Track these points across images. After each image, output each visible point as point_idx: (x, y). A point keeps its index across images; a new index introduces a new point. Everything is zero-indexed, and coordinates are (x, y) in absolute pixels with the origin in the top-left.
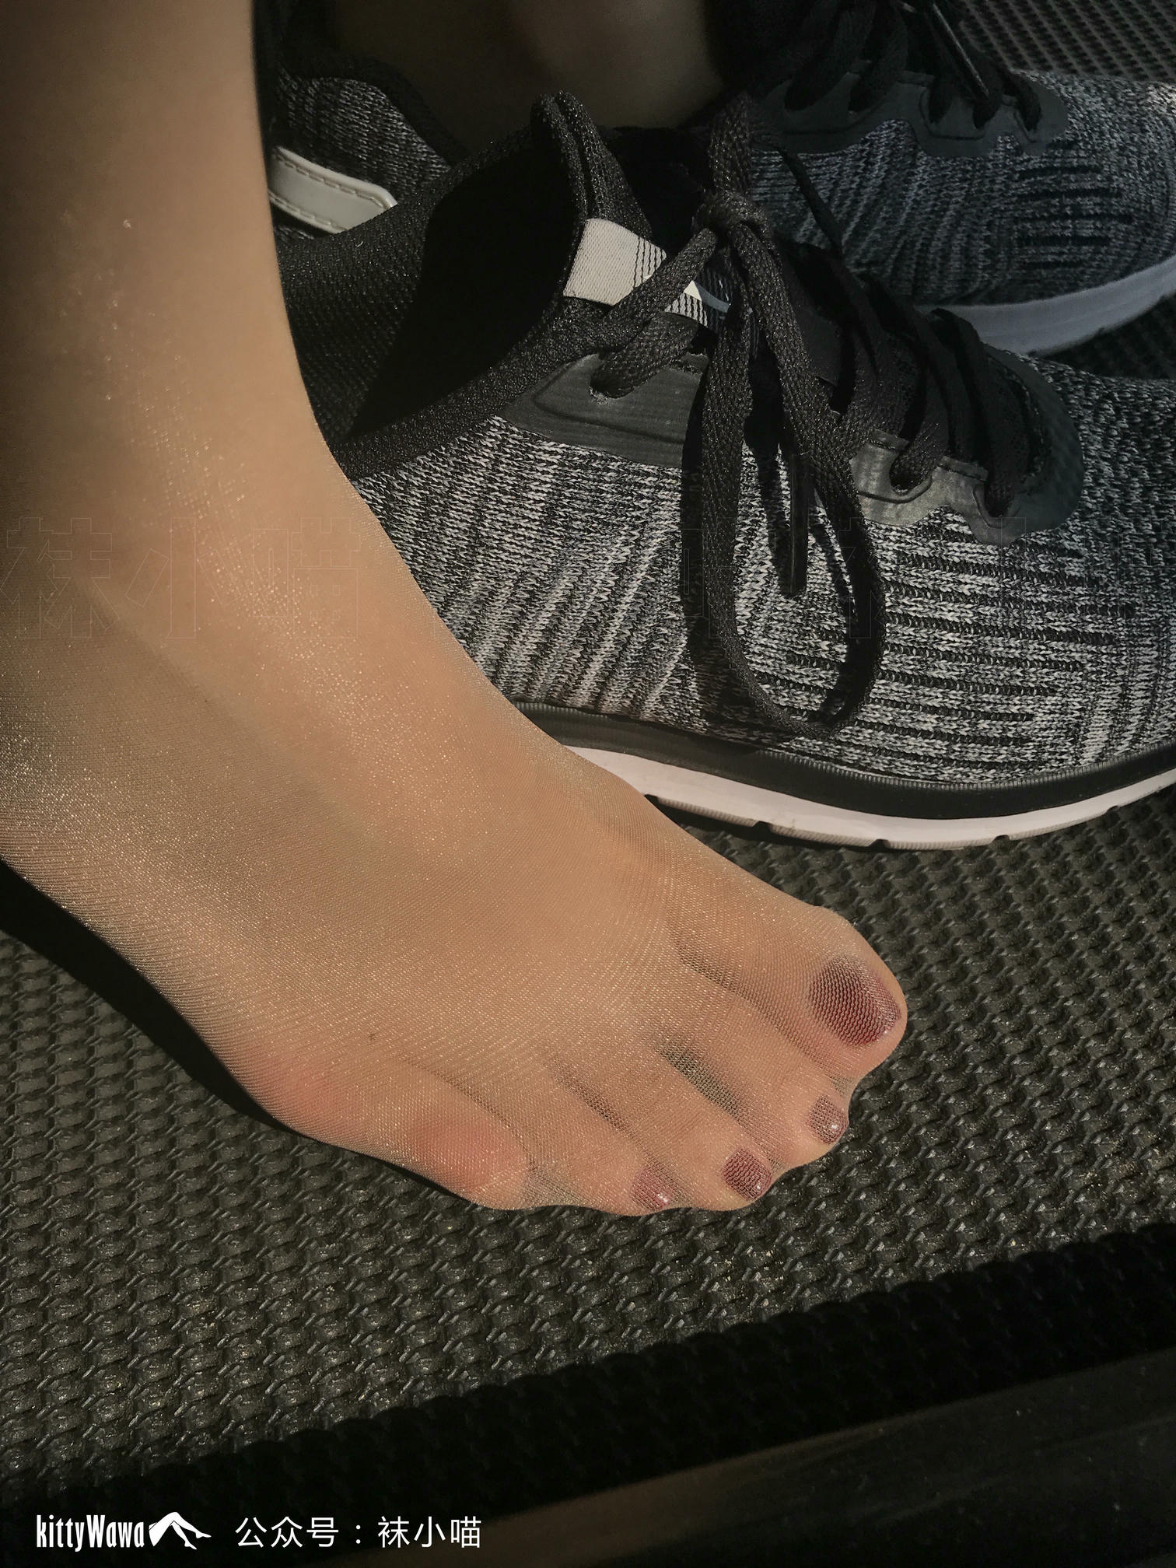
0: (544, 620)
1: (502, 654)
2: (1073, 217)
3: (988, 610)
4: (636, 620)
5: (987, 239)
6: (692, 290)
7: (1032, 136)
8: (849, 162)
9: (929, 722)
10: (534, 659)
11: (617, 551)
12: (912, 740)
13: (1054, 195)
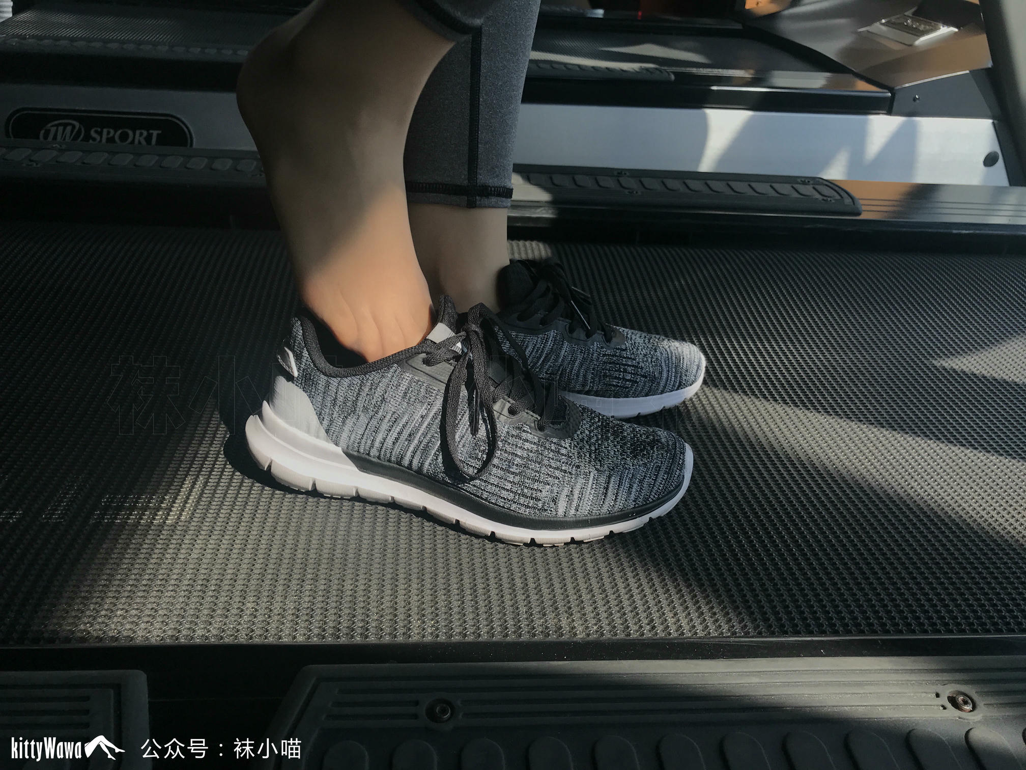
0: (398, 429)
1: (384, 439)
2: (623, 372)
3: (531, 454)
4: (425, 435)
5: (592, 373)
6: (459, 345)
7: (608, 344)
8: (540, 339)
9: (509, 486)
10: (394, 443)
11: (423, 411)
12: (503, 492)
13: (618, 364)
